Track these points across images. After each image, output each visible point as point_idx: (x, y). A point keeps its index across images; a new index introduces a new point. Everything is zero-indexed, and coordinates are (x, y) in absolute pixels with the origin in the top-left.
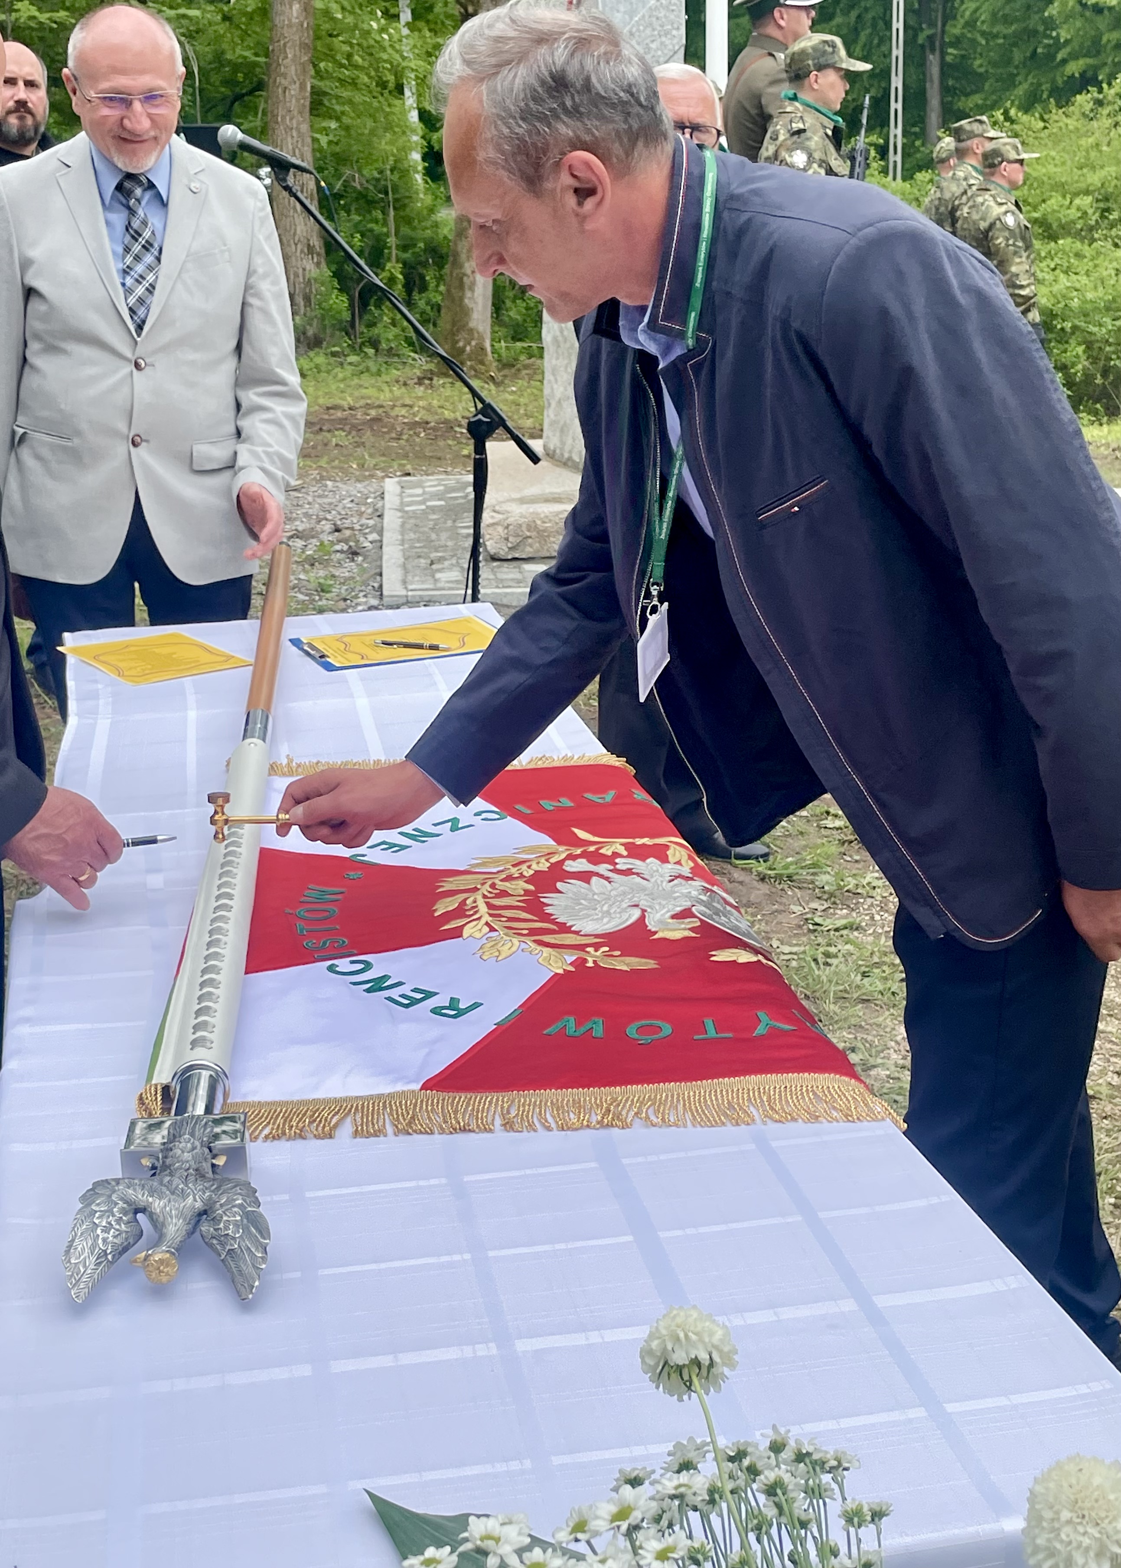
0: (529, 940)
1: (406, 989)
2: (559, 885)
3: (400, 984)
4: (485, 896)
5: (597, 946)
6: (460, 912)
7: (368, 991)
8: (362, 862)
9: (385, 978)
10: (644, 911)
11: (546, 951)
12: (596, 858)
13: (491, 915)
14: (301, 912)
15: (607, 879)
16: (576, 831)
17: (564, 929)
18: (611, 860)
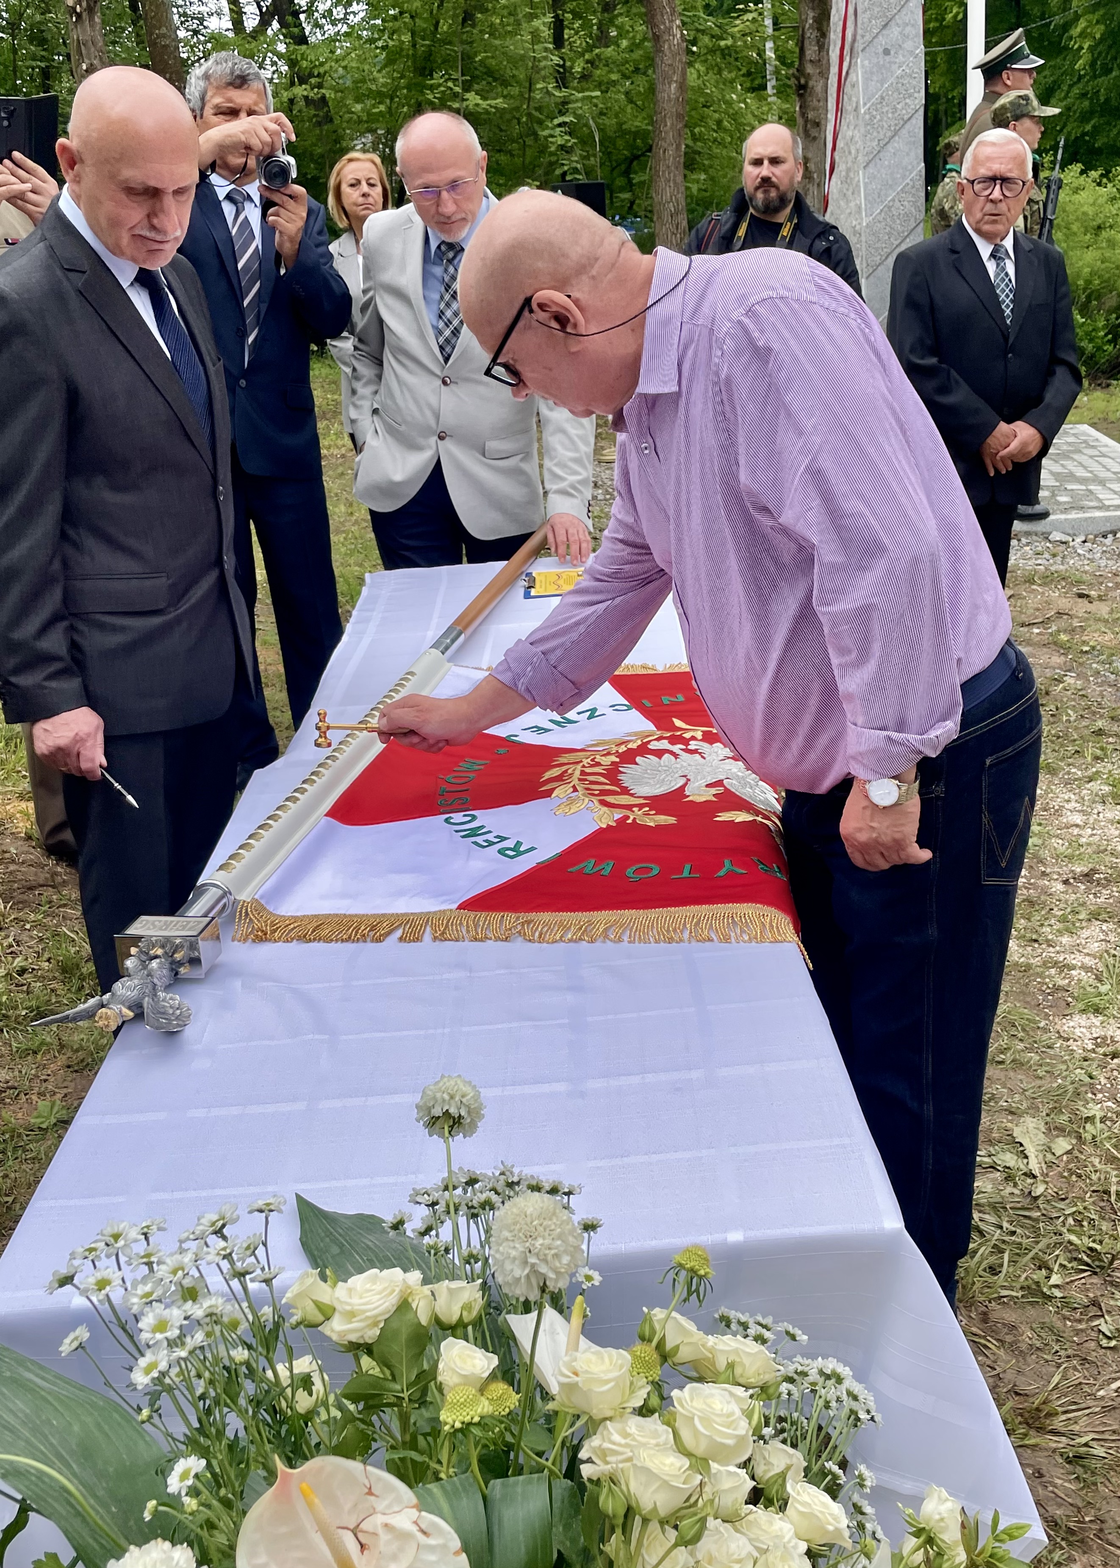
0: (595, 800)
1: (490, 837)
2: (638, 759)
3: (490, 832)
4: (584, 766)
5: (641, 806)
6: (559, 778)
7: (463, 837)
8: (513, 742)
9: (483, 827)
10: (689, 780)
11: (605, 809)
12: (673, 740)
13: (580, 780)
14: (449, 778)
15: (676, 756)
16: (675, 720)
17: (625, 791)
18: (686, 742)
